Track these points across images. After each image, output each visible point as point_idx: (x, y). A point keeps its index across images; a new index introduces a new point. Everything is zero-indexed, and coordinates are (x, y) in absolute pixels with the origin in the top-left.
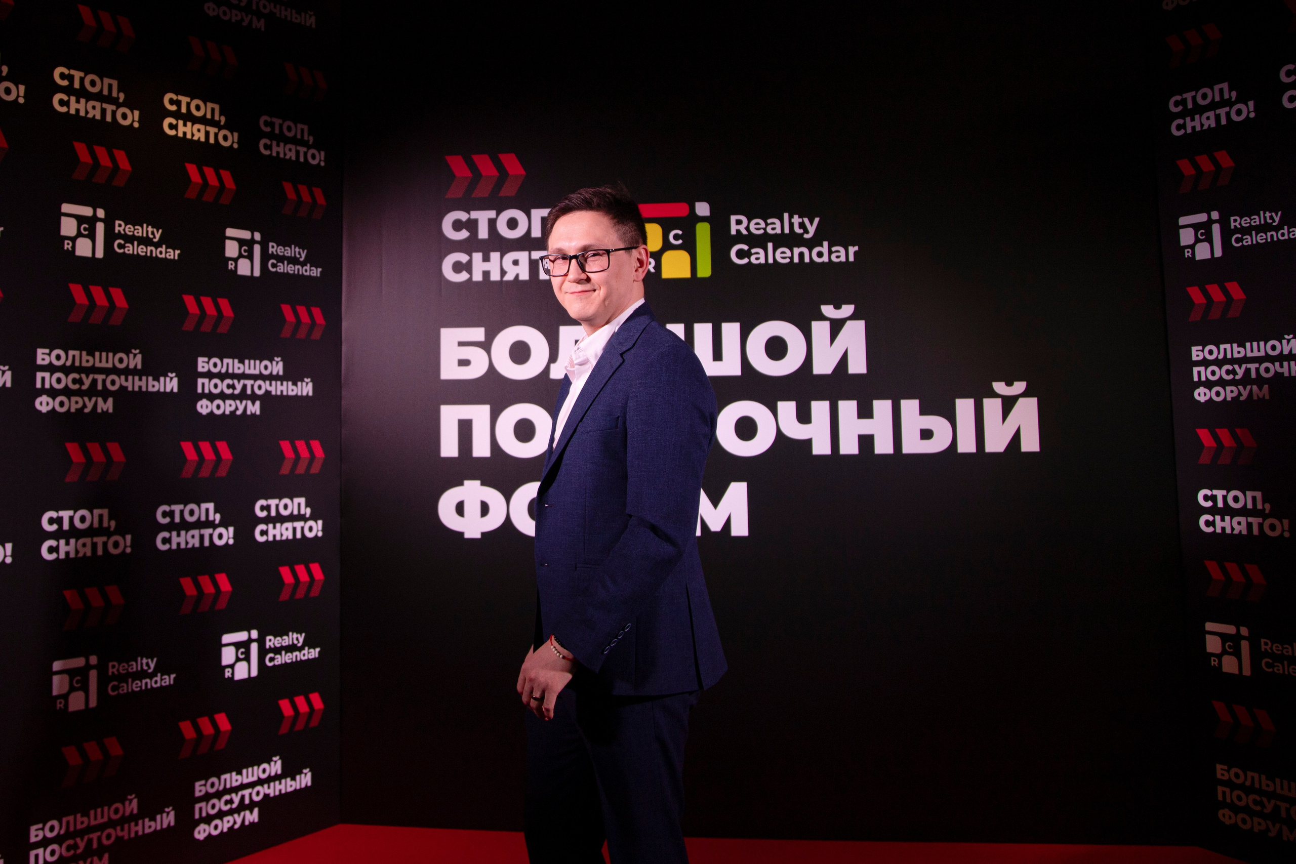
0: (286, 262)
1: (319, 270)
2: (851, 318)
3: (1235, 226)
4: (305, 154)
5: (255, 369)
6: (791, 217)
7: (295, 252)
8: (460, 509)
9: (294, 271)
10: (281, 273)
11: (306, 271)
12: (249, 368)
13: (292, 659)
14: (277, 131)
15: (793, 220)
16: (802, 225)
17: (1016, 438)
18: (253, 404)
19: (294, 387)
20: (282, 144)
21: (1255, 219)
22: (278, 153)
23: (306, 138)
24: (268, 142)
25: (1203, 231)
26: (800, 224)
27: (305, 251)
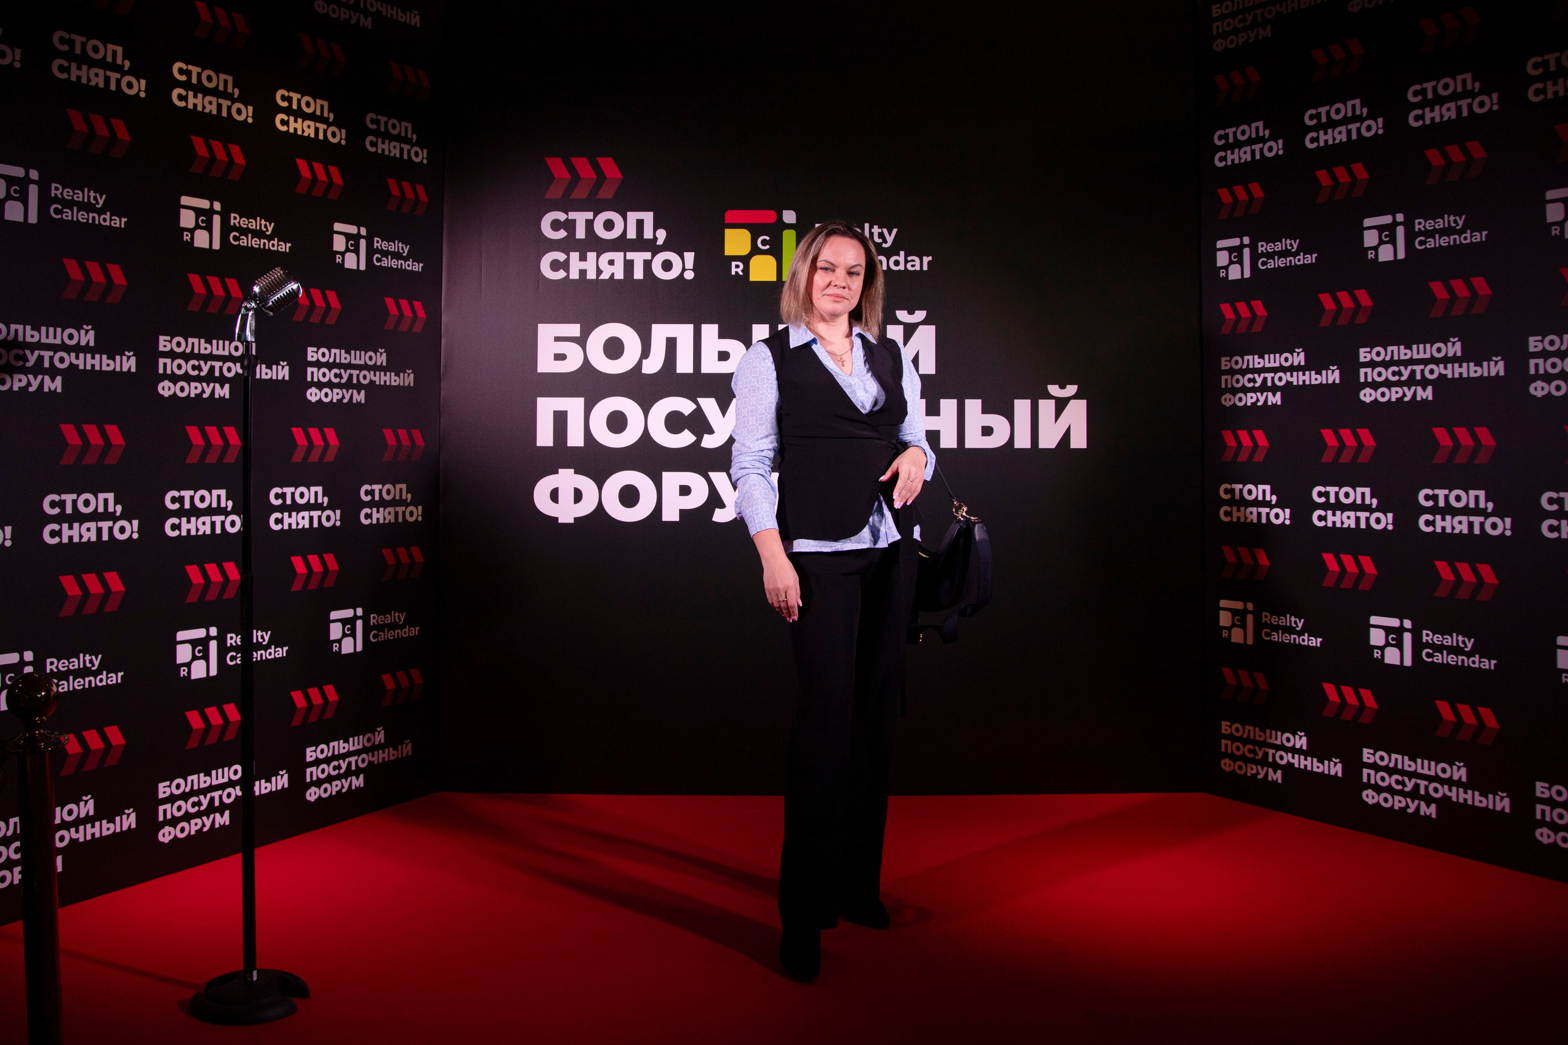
0: (390, 257)
1: (421, 265)
2: (924, 323)
3: (1262, 251)
4: (409, 151)
5: (360, 359)
6: (871, 227)
7: (398, 247)
8: (554, 495)
9: (398, 265)
10: (385, 267)
11: (409, 266)
12: (355, 359)
13: (394, 636)
14: (382, 129)
15: (873, 230)
16: (881, 235)
17: (1067, 435)
18: (359, 393)
19: (397, 378)
20: (387, 142)
21: (1278, 245)
22: (383, 150)
23: (409, 136)
24: (375, 140)
25: (1236, 254)
26: (879, 233)
27: (408, 246)
